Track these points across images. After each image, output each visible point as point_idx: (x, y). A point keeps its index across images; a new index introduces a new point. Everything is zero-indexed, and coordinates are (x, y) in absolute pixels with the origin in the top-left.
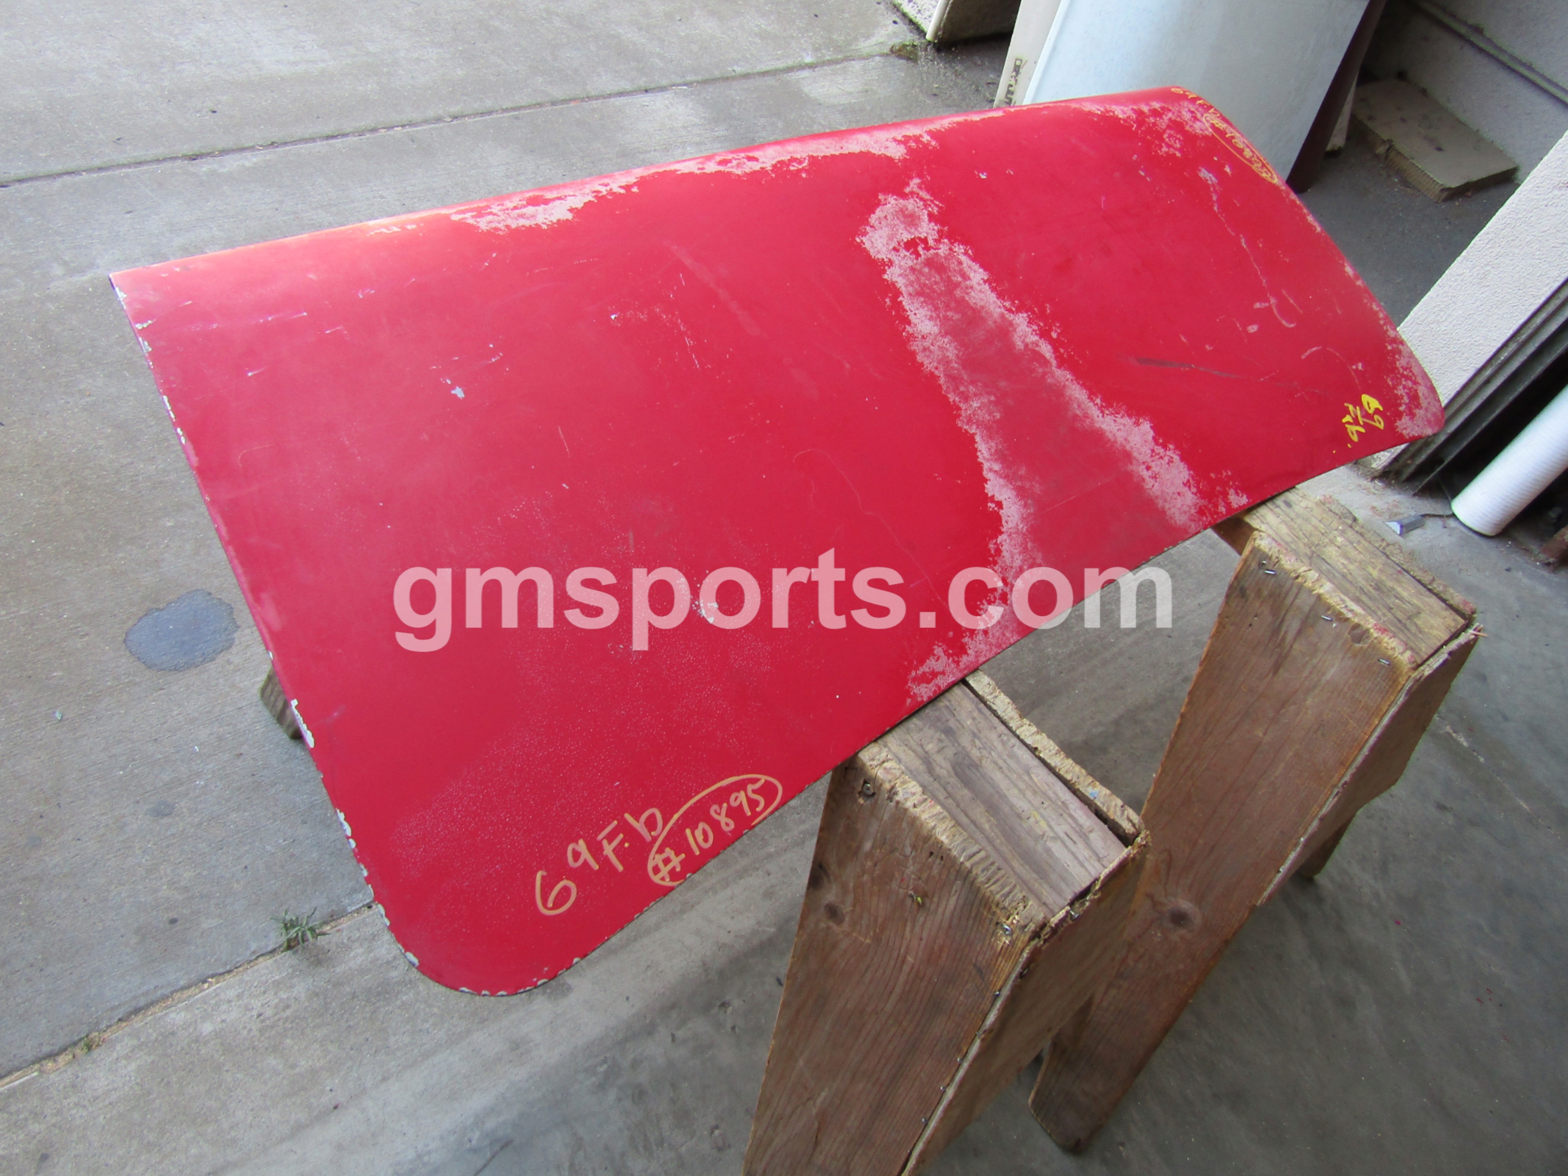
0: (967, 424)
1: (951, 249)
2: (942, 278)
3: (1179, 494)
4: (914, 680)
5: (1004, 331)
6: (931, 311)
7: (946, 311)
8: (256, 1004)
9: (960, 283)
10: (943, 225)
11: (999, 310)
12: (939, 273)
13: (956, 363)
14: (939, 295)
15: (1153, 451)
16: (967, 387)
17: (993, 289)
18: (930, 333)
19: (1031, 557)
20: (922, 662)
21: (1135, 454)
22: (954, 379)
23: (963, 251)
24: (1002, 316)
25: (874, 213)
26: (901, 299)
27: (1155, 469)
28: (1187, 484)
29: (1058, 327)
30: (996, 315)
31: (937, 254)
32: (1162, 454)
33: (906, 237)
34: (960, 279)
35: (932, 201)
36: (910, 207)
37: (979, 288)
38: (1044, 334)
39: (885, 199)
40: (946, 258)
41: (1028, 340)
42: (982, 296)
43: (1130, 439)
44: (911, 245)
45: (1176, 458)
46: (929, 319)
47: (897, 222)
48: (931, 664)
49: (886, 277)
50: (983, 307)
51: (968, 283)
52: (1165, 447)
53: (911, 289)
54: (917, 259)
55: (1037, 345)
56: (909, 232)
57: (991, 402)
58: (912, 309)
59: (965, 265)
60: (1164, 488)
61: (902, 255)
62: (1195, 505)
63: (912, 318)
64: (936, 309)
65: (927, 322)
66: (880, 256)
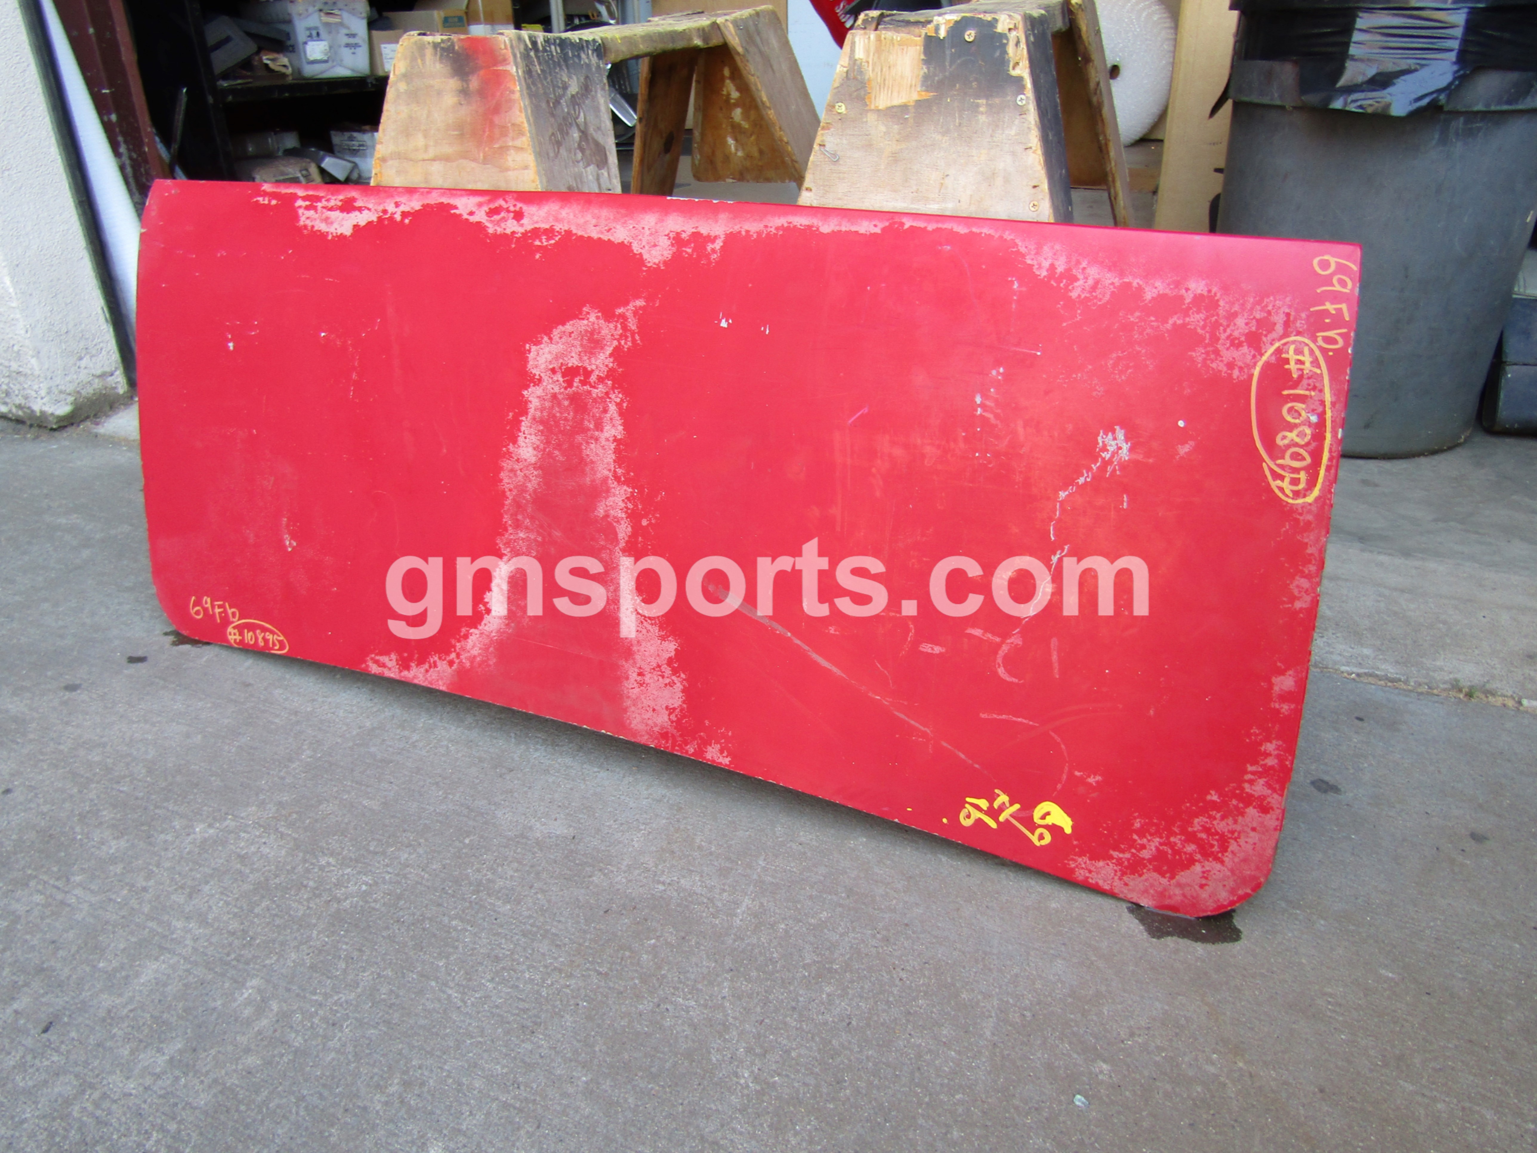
0: (505, 544)
1: (607, 394)
2: (574, 417)
3: (654, 710)
4: (372, 659)
5: (599, 491)
6: (542, 442)
7: (554, 449)
9: (589, 430)
10: (619, 366)
11: (606, 472)
12: (576, 412)
13: (530, 495)
14: (561, 432)
15: (659, 666)
16: (524, 518)
17: (617, 451)
18: (526, 460)
19: (487, 656)
20: (381, 654)
21: (638, 657)
22: (518, 506)
23: (618, 400)
24: (605, 479)
25: (564, 324)
26: (524, 418)
27: (647, 678)
28: (671, 710)
29: (656, 518)
30: (599, 475)
31: (589, 392)
32: (666, 675)
33: (574, 362)
34: (592, 426)
35: (633, 334)
36: (605, 332)
37: (603, 443)
38: (634, 516)
39: (588, 313)
40: (595, 400)
41: (612, 512)
42: (600, 451)
43: (644, 644)
44: (570, 373)
45: (679, 686)
46: (534, 449)
47: (577, 343)
48: (384, 659)
49: (525, 393)
50: (592, 462)
51: (597, 433)
52: (675, 672)
53: (538, 414)
54: (566, 388)
55: (618, 522)
56: (581, 359)
57: (535, 540)
58: (526, 432)
59: (608, 415)
60: (642, 697)
61: (555, 379)
62: (662, 728)
63: (521, 440)
64: (548, 442)
65: (530, 450)
66: (534, 371)
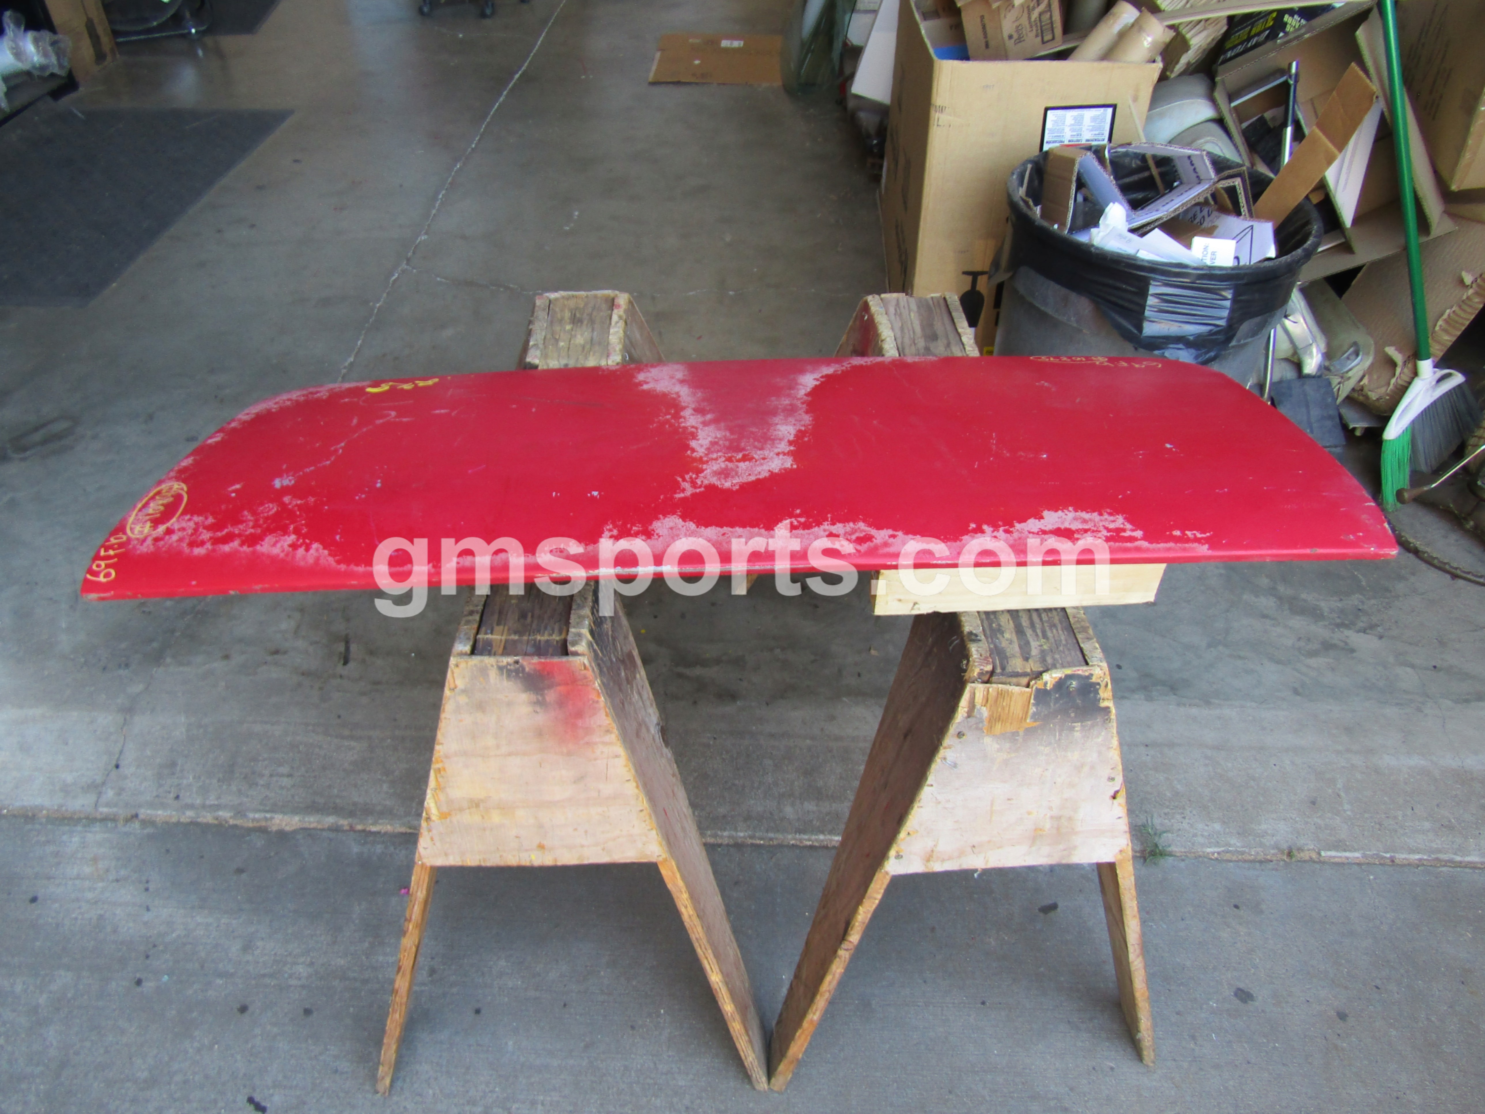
8: (1185, 825)
25: (758, 479)
